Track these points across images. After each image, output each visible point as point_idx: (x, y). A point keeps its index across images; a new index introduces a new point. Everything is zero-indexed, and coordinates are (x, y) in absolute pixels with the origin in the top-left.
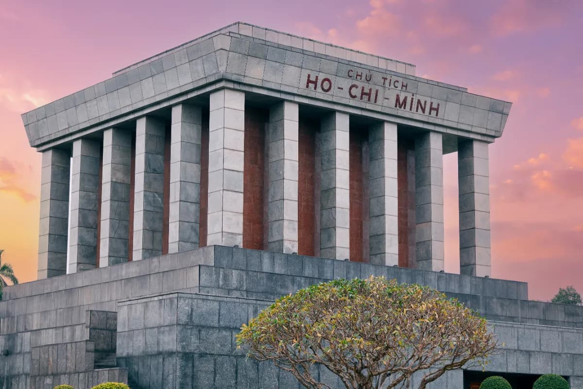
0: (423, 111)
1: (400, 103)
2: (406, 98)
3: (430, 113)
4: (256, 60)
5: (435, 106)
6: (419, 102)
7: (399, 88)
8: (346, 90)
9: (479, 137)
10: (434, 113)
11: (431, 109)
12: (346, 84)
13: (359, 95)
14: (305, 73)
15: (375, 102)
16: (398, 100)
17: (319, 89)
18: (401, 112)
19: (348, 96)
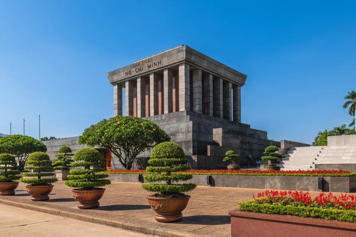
0: (156, 65)
1: (149, 67)
2: (150, 64)
3: (159, 65)
4: (114, 75)
5: (159, 62)
6: (154, 63)
7: (148, 62)
8: (134, 71)
9: (179, 63)
10: (160, 64)
11: (158, 63)
12: (134, 69)
13: (138, 71)
14: (124, 72)
15: (143, 70)
16: (148, 66)
17: (129, 75)
18: (151, 69)
19: (136, 73)
